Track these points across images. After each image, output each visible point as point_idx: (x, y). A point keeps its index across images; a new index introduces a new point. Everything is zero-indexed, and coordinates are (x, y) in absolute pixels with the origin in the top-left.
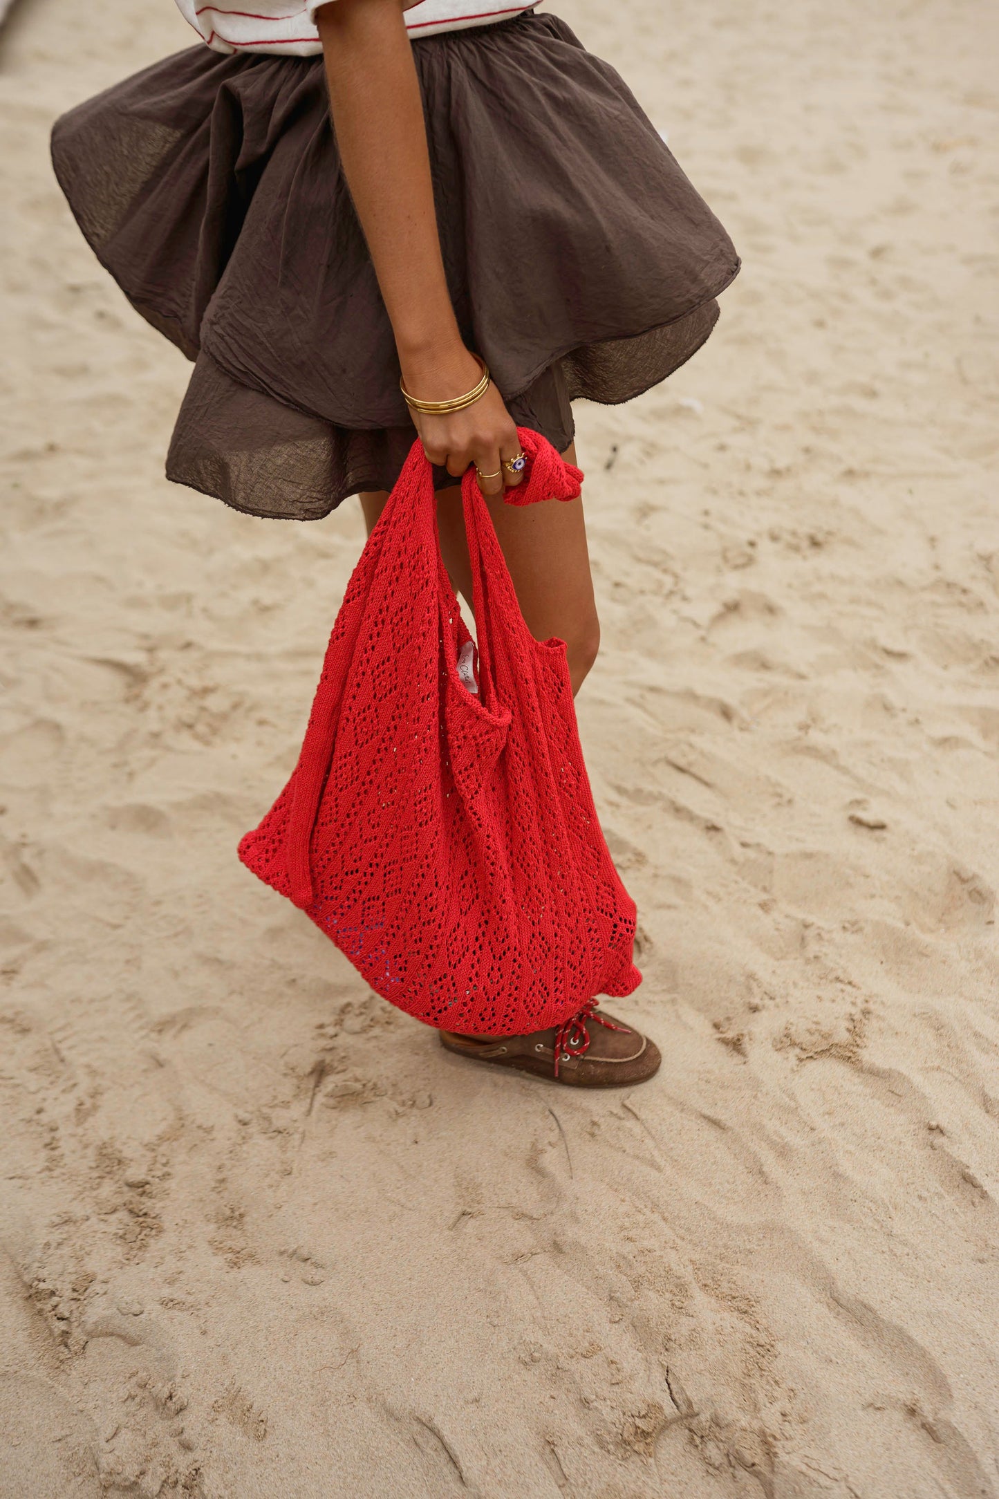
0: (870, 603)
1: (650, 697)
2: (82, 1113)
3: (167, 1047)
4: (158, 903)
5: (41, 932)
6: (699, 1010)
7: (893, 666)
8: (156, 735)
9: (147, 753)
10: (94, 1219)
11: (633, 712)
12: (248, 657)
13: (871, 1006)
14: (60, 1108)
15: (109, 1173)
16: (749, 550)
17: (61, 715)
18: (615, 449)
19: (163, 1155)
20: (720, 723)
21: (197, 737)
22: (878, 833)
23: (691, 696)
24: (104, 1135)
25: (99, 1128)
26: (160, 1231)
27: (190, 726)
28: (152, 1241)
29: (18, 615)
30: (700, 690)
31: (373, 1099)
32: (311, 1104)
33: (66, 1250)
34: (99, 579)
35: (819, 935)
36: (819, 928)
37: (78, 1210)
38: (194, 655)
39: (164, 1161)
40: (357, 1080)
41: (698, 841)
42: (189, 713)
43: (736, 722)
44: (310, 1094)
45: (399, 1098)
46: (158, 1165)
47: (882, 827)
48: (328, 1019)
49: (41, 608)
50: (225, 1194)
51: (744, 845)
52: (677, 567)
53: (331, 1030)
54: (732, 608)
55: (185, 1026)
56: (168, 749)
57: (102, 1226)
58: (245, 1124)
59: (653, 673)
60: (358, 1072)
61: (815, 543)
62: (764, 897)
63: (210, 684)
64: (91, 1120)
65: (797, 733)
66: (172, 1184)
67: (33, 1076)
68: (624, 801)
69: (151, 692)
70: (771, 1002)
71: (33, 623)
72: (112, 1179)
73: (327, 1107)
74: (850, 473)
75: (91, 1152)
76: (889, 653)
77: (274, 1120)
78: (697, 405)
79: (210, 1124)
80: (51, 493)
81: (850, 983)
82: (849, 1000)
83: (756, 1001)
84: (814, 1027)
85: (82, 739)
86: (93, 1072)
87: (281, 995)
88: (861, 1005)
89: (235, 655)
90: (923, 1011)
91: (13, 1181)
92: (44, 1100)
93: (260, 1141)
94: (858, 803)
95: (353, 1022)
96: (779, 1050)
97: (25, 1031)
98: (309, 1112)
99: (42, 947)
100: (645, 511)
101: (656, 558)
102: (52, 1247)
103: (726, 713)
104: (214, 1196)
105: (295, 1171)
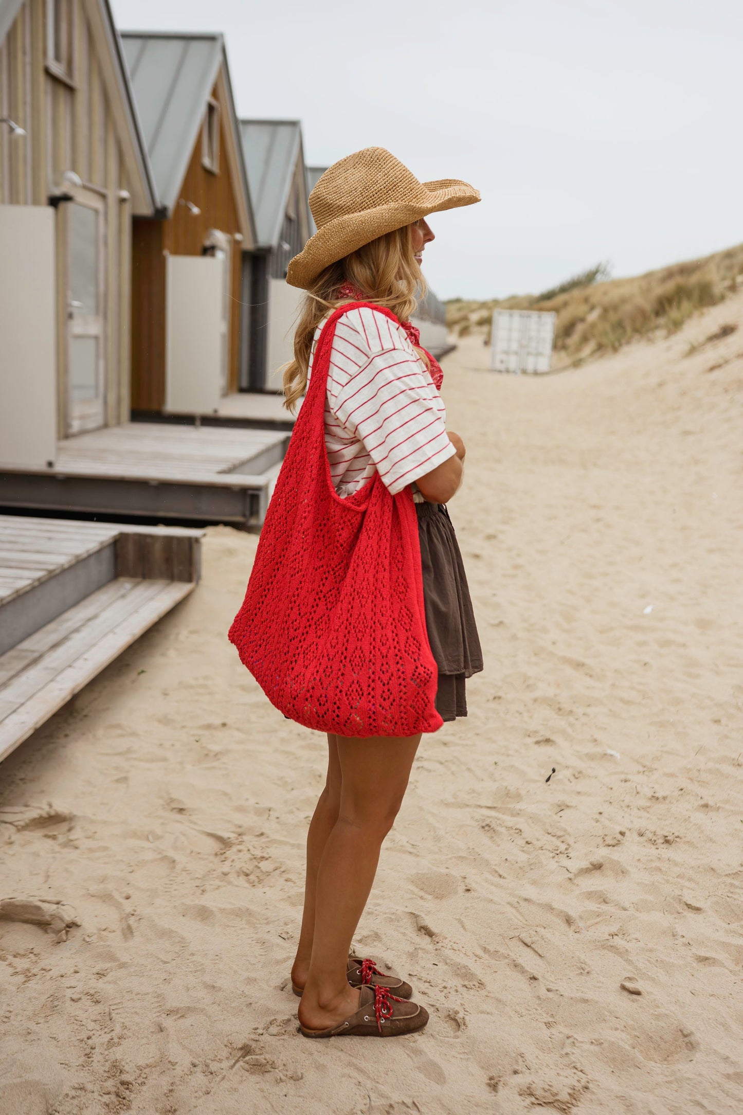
0: (690, 880)
1: (523, 903)
2: (111, 1044)
3: (169, 1023)
4: (193, 954)
5: (125, 958)
6: (483, 1068)
7: (690, 915)
8: (225, 874)
9: (217, 882)
10: (96, 1094)
11: (509, 909)
12: (293, 846)
13: (590, 1086)
14: (99, 1039)
15: (113, 1076)
16: (619, 837)
17: (178, 857)
18: (554, 771)
19: (145, 1073)
20: (564, 926)
21: (248, 881)
22: (635, 996)
23: (550, 908)
24: (118, 1057)
25: (117, 1053)
26: (129, 1108)
27: (247, 875)
28: (123, 1112)
29: (174, 805)
30: (555, 905)
31: (270, 1069)
32: (235, 1064)
33: (75, 1102)
34: (226, 794)
35: (573, 1043)
36: (575, 1039)
37: (89, 1087)
38: (263, 839)
39: (145, 1076)
40: (265, 1059)
41: (522, 983)
42: (249, 867)
43: (573, 928)
44: (236, 1058)
45: (285, 1073)
46: (141, 1078)
47: (638, 993)
48: (261, 1026)
49: (188, 803)
50: (170, 1099)
51: (548, 990)
52: (571, 840)
53: (260, 1031)
54: (598, 867)
55: (182, 1016)
56: (230, 883)
57: (100, 1098)
58: (195, 1066)
59: (531, 892)
60: (268, 1056)
61: (667, 841)
62: (551, 1019)
63: (265, 855)
64: (114, 1049)
65: (608, 937)
66: (144, 1088)
67: (93, 1023)
68: (486, 956)
69: (230, 853)
70: (528, 1071)
71: (181, 810)
72: (113, 1079)
73: (243, 1069)
74: (706, 806)
75: (108, 1064)
76: (689, 906)
77: (210, 1066)
78: (617, 755)
79: (176, 1061)
80: (216, 748)
81: (581, 1071)
82: (577, 1078)
83: (519, 1068)
84: (547, 1087)
85: (184, 870)
86: (125, 1027)
87: (241, 1010)
88: (583, 1082)
89: (286, 843)
90: (623, 1095)
91: (62, 1065)
92: (94, 1035)
93: (200, 1076)
94: (630, 979)
95: (274, 1029)
96: (520, 1095)
97: (98, 1002)
98: (232, 1067)
99: (123, 966)
100: (562, 808)
101: (559, 833)
102: (69, 1097)
103: (569, 921)
104: (164, 1098)
105: (212, 1093)
